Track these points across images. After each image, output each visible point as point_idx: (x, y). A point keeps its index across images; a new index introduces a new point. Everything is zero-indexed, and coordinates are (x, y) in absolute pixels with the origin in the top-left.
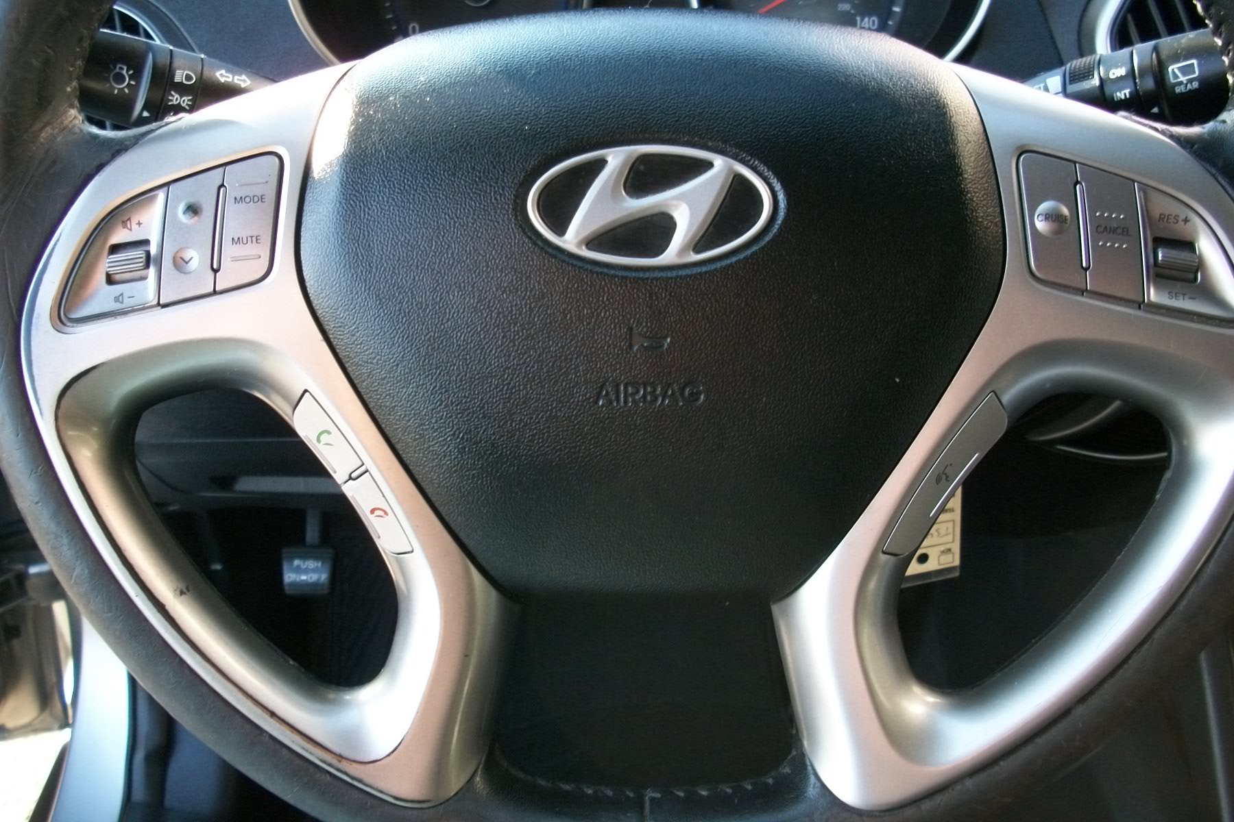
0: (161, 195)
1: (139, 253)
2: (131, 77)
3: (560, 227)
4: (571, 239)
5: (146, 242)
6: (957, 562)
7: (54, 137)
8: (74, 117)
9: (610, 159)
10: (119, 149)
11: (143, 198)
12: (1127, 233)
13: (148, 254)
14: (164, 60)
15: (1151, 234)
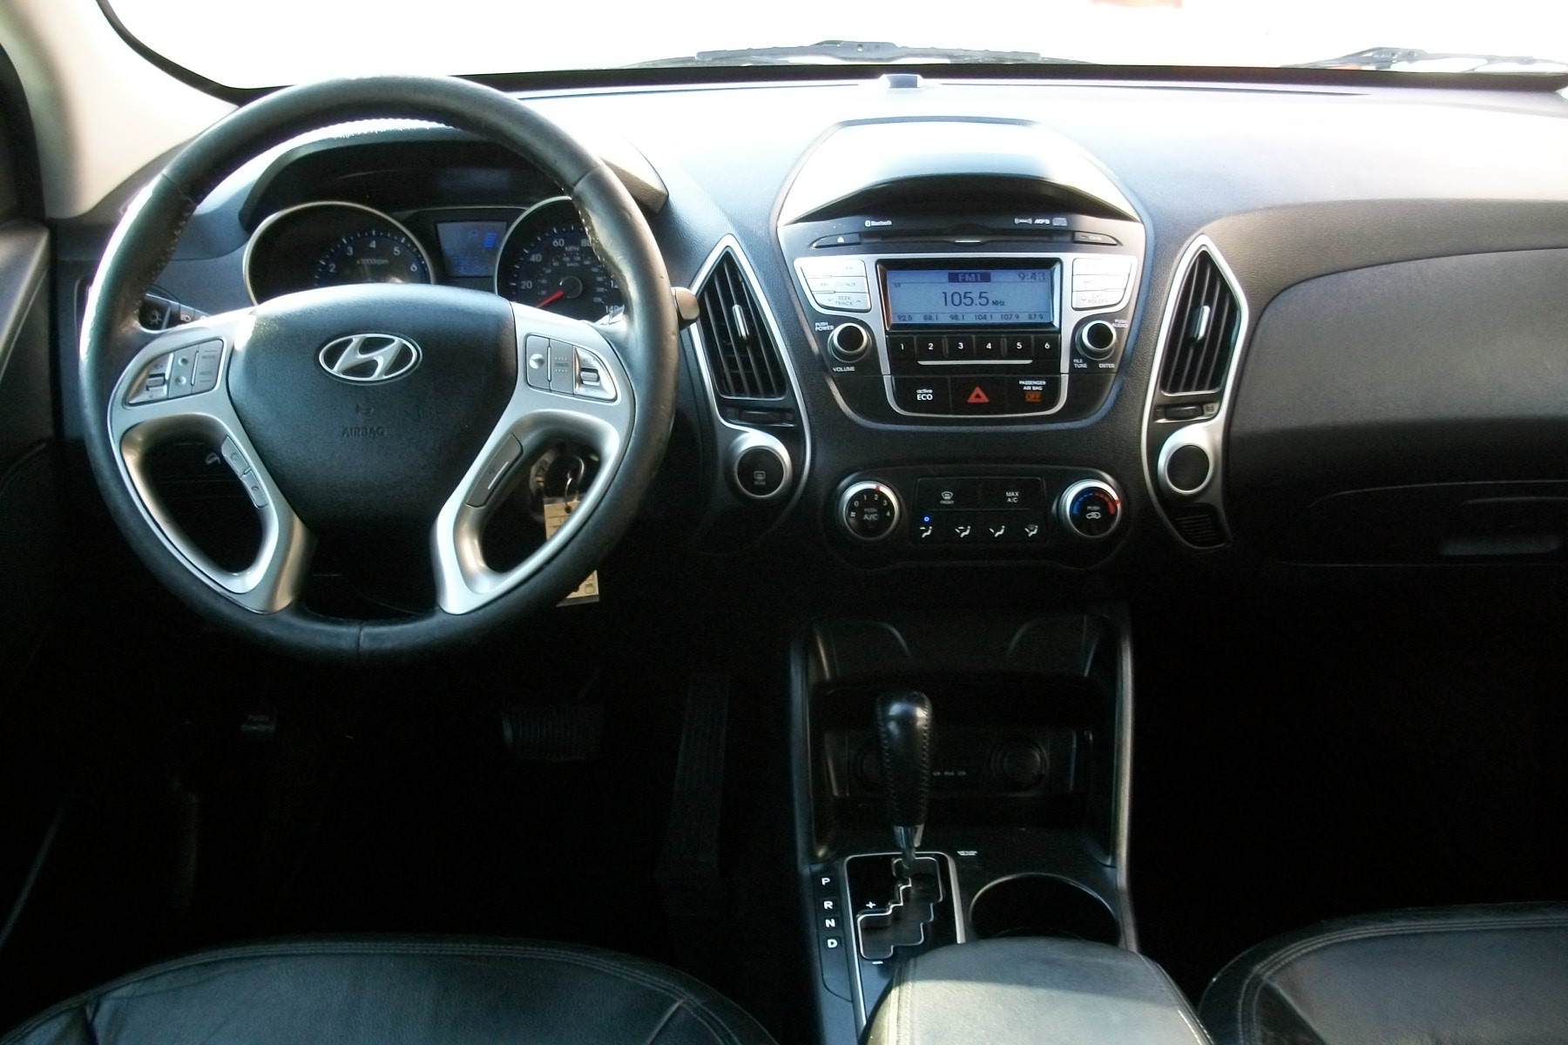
0: (171, 356)
1: (161, 378)
2: (160, 317)
3: (331, 365)
4: (336, 370)
5: (163, 375)
6: (597, 593)
7: (128, 331)
8: (136, 324)
9: (354, 340)
10: (153, 337)
11: (165, 355)
12: (567, 365)
13: (165, 380)
14: (175, 310)
15: (580, 366)
